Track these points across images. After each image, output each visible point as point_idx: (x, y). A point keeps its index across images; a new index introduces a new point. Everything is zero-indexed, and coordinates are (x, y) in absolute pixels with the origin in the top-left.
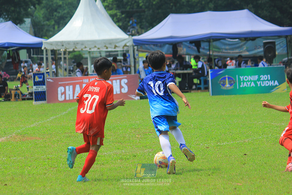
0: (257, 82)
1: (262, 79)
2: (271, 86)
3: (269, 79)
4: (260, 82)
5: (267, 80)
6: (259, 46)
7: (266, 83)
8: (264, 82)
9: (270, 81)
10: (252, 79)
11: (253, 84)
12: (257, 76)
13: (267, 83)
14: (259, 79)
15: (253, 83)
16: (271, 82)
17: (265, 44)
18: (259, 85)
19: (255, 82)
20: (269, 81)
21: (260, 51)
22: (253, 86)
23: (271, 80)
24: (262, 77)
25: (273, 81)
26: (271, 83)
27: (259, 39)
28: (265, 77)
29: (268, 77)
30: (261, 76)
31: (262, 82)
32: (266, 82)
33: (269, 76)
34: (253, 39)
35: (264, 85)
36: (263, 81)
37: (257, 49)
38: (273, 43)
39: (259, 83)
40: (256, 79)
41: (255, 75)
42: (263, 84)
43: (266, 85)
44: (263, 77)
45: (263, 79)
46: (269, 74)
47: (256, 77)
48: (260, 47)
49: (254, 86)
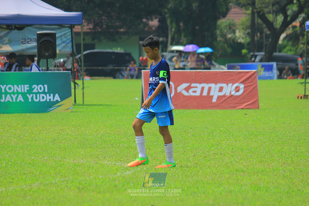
0: (28, 95)
1: (35, 91)
2: (48, 102)
3: (46, 91)
4: (31, 95)
5: (44, 92)
6: (28, 39)
7: (41, 98)
8: (38, 95)
9: (48, 95)
10: (20, 91)
11: (20, 98)
12: (28, 86)
13: (43, 98)
14: (30, 91)
15: (20, 96)
16: (50, 96)
17: (40, 36)
18: (30, 100)
19: (24, 95)
20: (46, 94)
21: (31, 46)
22: (20, 101)
23: (49, 93)
24: (35, 87)
25: (52, 95)
26: (49, 98)
27: (29, 28)
28: (41, 88)
29: (44, 88)
30: (33, 87)
31: (34, 95)
32: (41, 95)
33: (46, 86)
34: (20, 28)
35: (37, 100)
36: (36, 94)
37: (25, 44)
38: (53, 36)
39: (30, 97)
40: (26, 91)
41: (24, 84)
42: (36, 98)
43: (42, 100)
44: (37, 88)
45: (37, 91)
46: (46, 84)
47: (26, 87)
48: (30, 40)
49: (23, 101)
